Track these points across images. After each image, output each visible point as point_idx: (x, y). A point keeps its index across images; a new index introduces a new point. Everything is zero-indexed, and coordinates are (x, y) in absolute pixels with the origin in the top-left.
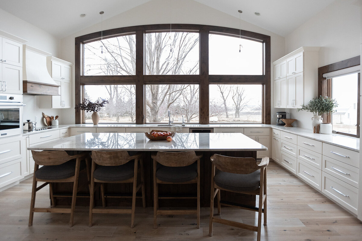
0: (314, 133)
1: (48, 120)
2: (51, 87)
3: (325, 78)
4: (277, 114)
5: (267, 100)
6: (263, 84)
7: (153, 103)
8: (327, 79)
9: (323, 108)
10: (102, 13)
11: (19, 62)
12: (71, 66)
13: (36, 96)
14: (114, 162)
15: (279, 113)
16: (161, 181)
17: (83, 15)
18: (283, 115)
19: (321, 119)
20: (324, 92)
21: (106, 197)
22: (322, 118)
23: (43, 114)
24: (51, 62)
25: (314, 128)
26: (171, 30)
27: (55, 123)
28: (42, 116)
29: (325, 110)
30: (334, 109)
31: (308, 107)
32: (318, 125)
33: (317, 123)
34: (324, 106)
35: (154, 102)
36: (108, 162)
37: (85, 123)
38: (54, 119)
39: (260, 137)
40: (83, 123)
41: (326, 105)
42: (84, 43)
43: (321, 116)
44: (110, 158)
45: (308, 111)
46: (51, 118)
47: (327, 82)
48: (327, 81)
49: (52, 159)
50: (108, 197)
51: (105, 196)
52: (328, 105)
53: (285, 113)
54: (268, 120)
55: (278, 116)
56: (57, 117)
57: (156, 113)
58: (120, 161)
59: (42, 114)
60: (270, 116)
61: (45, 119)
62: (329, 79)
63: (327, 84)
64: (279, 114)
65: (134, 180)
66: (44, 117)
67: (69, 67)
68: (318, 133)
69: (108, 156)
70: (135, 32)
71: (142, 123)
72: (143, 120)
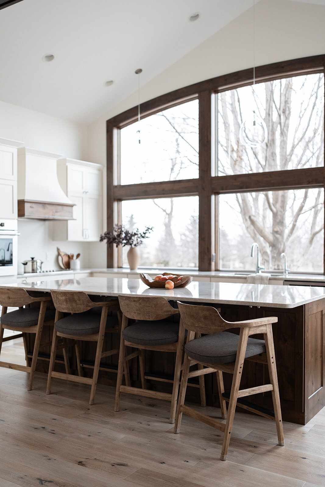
1: (66, 259)
2: (60, 207)
7: (275, 232)
10: (139, 71)
11: (13, 175)
12: (100, 170)
13: (47, 222)
14: (71, 307)
16: (130, 343)
17: (110, 83)
21: (83, 365)
23: (58, 250)
24: (67, 167)
26: (254, 80)
27: (75, 264)
28: (56, 253)
35: (276, 230)
36: (65, 306)
37: (121, 267)
38: (75, 257)
40: (118, 267)
42: (119, 128)
44: (66, 301)
46: (70, 257)
49: (12, 298)
50: (84, 366)
51: (81, 365)
56: (78, 256)
57: (281, 253)
58: (78, 306)
59: (56, 250)
61: (60, 258)
65: (99, 338)
66: (59, 254)
67: (96, 172)
69: (64, 298)
70: (197, 95)
71: (209, 270)
72: (210, 264)
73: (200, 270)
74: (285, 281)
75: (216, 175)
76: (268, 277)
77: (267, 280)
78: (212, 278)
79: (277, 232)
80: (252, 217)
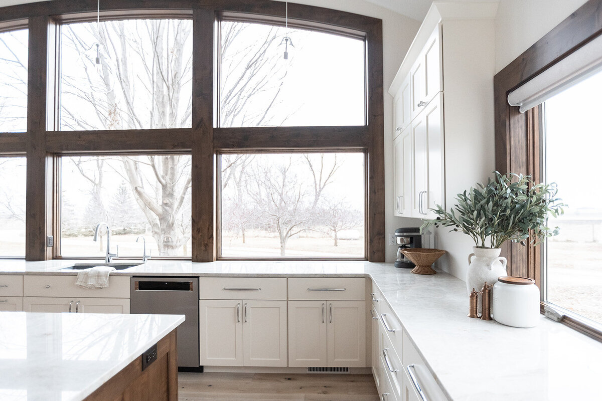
0: (472, 316)
3: (517, 109)
4: (396, 234)
5: (375, 193)
6: (365, 151)
7: (164, 204)
8: (522, 111)
9: (504, 220)
15: (402, 230)
18: (412, 238)
19: (502, 261)
20: (513, 158)
22: (504, 259)
25: (472, 296)
29: (513, 228)
30: (550, 221)
31: (458, 215)
32: (485, 289)
33: (483, 276)
34: (508, 211)
35: (165, 202)
39: (334, 304)
41: (518, 206)
43: (499, 250)
45: (455, 230)
47: (522, 122)
48: (524, 117)
52: (523, 206)
53: (417, 230)
54: (378, 251)
55: (399, 240)
57: (171, 226)
60: (384, 238)
62: (529, 108)
63: (524, 128)
64: (402, 234)
68: (484, 319)
70: (26, 21)
71: (41, 258)
72: (43, 251)
73: (30, 257)
74: (134, 277)
75: (56, 130)
76: (108, 272)
77: (106, 277)
78: (25, 276)
79: (166, 204)
80: (139, 189)
